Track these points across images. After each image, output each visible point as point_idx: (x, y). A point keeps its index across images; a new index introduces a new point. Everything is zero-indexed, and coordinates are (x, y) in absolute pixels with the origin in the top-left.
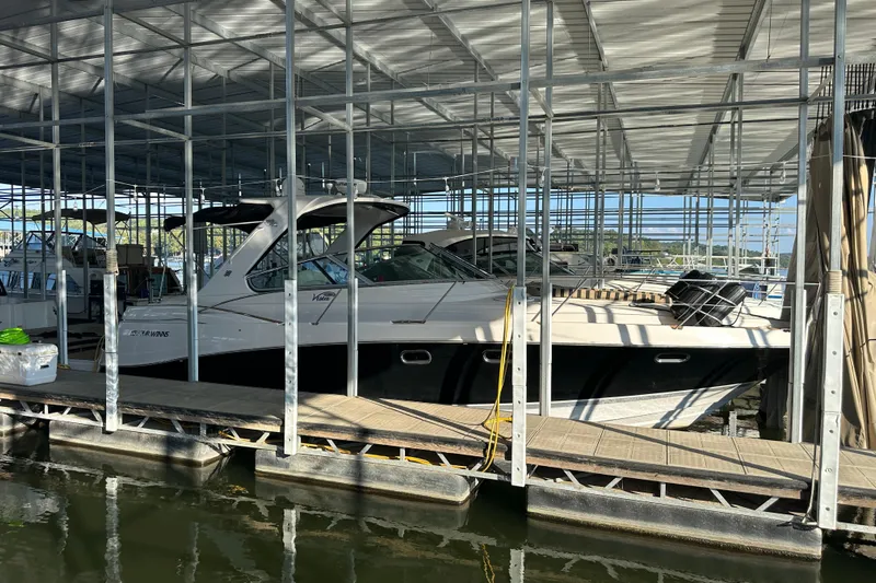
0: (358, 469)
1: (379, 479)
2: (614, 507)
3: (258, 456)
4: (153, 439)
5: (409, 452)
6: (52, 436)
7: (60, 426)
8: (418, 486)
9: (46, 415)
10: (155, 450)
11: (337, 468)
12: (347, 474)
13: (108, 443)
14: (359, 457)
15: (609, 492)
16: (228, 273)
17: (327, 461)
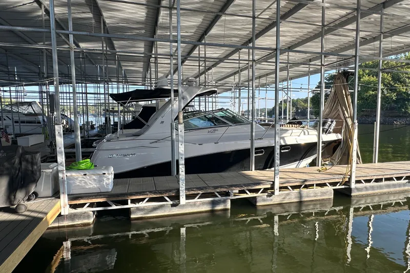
0: (300, 196)
1: (308, 197)
3: (258, 199)
4: (203, 204)
5: (317, 185)
6: (132, 216)
7: (138, 209)
8: (321, 196)
9: (130, 205)
11: (292, 196)
12: (296, 198)
14: (300, 190)
16: (162, 122)
17: (288, 194)
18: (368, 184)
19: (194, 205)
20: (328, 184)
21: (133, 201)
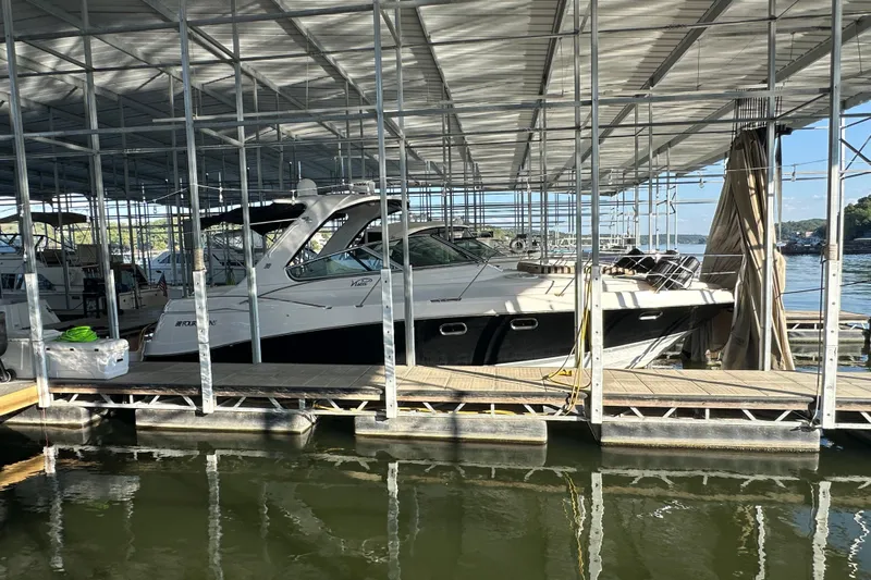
0: (454, 425)
1: (474, 431)
2: (670, 431)
3: (358, 421)
4: (250, 417)
5: (499, 407)
6: (138, 423)
7: (145, 413)
8: (508, 433)
9: (132, 405)
10: (256, 426)
11: (435, 426)
12: (444, 429)
13: (202, 424)
14: (455, 414)
15: (666, 420)
16: (268, 266)
17: (425, 420)
18: (652, 420)
19: (234, 417)
20: (528, 408)
21: (137, 398)
